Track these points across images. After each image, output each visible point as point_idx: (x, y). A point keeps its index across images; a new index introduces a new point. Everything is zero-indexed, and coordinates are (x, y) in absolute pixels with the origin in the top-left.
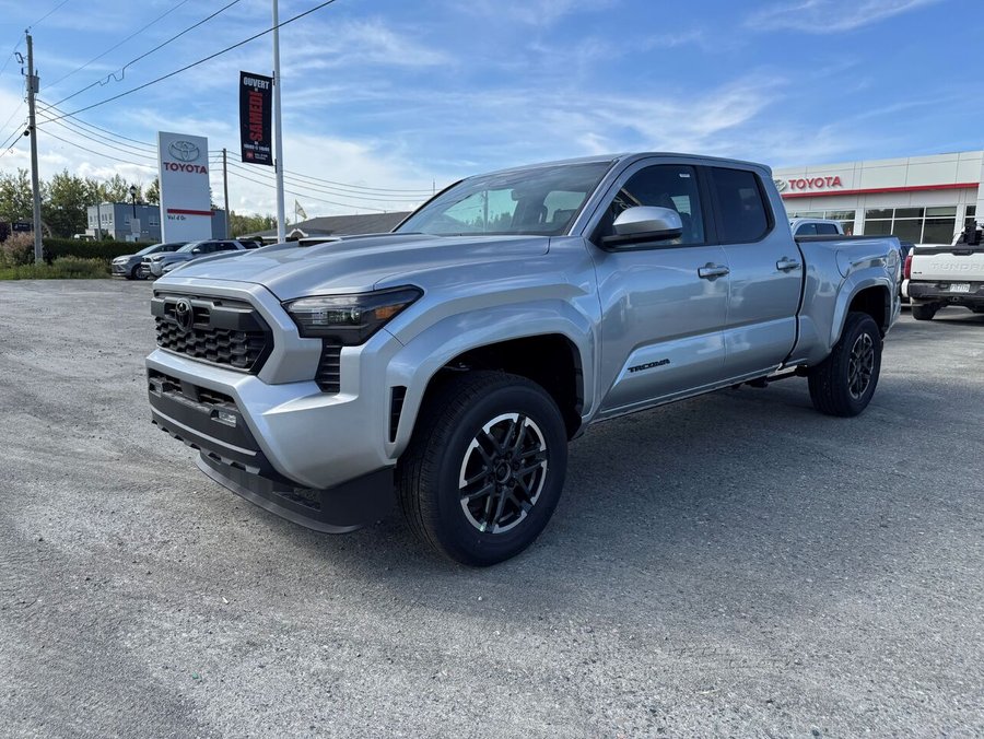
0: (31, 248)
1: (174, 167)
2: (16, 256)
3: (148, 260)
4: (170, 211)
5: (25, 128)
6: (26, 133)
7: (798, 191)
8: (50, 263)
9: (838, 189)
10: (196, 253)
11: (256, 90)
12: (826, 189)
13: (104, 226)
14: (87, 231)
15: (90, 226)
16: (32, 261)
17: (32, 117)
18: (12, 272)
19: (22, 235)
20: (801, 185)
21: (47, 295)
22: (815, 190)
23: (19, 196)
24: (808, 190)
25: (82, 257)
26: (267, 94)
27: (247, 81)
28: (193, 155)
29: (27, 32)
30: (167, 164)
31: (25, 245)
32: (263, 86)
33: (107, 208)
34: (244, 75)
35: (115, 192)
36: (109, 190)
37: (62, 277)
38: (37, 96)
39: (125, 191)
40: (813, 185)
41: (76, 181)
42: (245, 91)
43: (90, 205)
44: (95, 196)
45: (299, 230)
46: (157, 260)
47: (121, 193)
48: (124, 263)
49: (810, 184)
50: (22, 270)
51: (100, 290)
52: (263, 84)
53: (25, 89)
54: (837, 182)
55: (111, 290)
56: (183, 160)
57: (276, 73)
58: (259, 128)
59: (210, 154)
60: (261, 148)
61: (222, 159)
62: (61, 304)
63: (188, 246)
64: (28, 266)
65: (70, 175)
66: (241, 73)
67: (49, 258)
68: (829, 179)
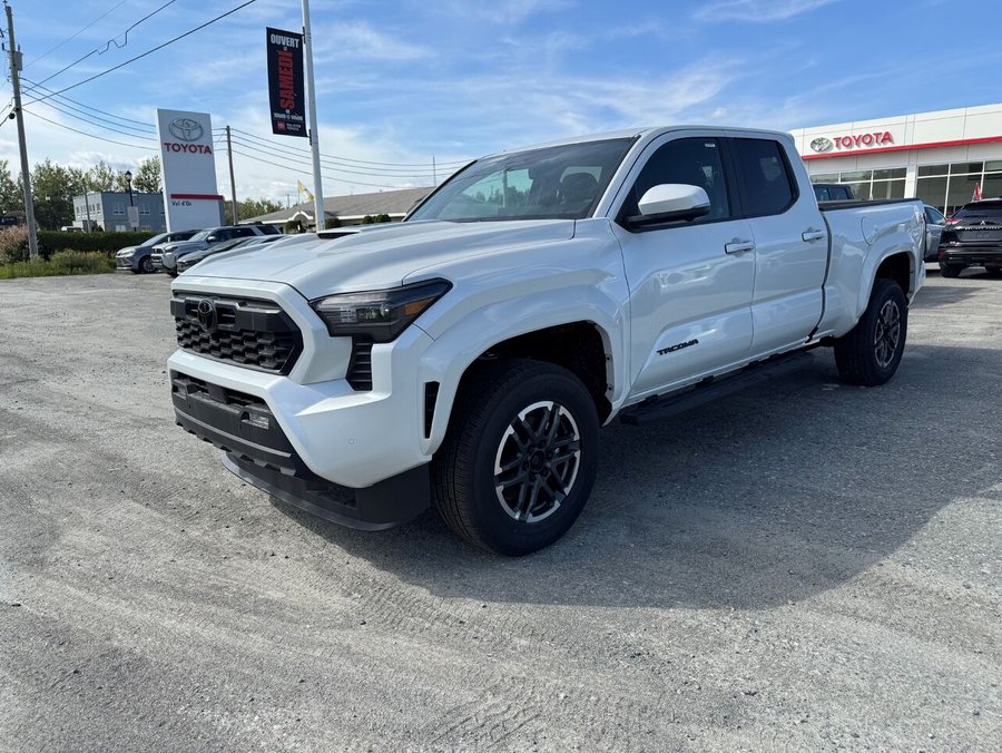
0: (24, 243)
1: (176, 148)
2: (9, 252)
3: (159, 251)
4: (174, 196)
5: (10, 110)
6: (12, 116)
7: (844, 149)
8: (47, 259)
9: (889, 145)
10: (212, 241)
11: (285, 49)
12: (876, 146)
13: (93, 217)
14: (74, 223)
15: (77, 217)
16: (28, 258)
17: (17, 99)
18: (7, 269)
19: (12, 230)
21: (54, 296)
22: (863, 147)
24: (855, 148)
25: (82, 250)
26: (297, 54)
27: (276, 39)
28: (196, 134)
30: (168, 145)
31: (17, 240)
32: (292, 45)
33: (95, 198)
34: (270, 31)
35: (100, 180)
36: (94, 178)
37: (61, 274)
38: (21, 74)
39: (111, 179)
41: (59, 170)
42: (273, 50)
43: (75, 195)
44: (80, 186)
45: (302, 213)
46: (169, 251)
47: (107, 181)
48: (131, 255)
50: (17, 267)
51: (110, 286)
52: (292, 42)
53: (8, 66)
54: (887, 137)
55: (122, 287)
56: (186, 140)
57: (306, 29)
58: (290, 94)
59: (214, 133)
60: (294, 117)
61: (225, 138)
62: (77, 306)
63: (202, 233)
64: (23, 263)
65: (53, 165)
66: (268, 29)
67: (46, 253)
68: (877, 135)
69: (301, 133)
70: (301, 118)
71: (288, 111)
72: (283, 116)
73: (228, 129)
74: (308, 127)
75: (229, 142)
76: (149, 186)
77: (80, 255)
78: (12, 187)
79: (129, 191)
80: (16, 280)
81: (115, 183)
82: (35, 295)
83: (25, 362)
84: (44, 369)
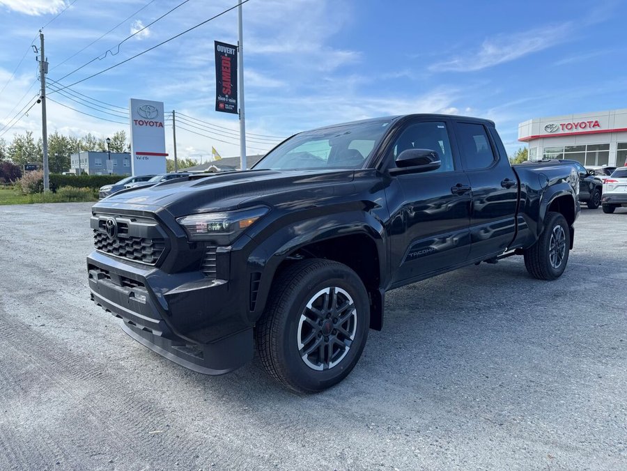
0: (41, 182)
1: (141, 123)
2: (30, 187)
4: (138, 153)
5: (38, 98)
6: (39, 101)
7: (567, 131)
8: (54, 191)
9: (597, 129)
11: (226, 55)
12: (588, 130)
13: (82, 167)
14: (70, 170)
15: (72, 167)
16: (42, 191)
17: (43, 90)
18: (28, 198)
19: (33, 173)
20: (569, 127)
21: (59, 216)
22: (580, 130)
23: (26, 149)
24: (574, 131)
25: (76, 187)
26: (233, 58)
27: (220, 49)
28: (154, 115)
29: (40, 31)
30: (136, 121)
31: (36, 179)
32: (231, 53)
33: (84, 155)
34: (217, 43)
35: (88, 145)
36: (84, 144)
37: (63, 201)
38: (46, 76)
39: (94, 144)
40: (578, 127)
41: (63, 139)
42: (219, 56)
43: (72, 153)
44: (76, 148)
45: (214, 166)
47: (92, 145)
48: (109, 190)
49: (576, 126)
50: (35, 196)
52: (231, 51)
53: (39, 71)
54: (596, 124)
56: (147, 118)
57: (240, 42)
58: (229, 85)
59: (165, 114)
60: (230, 100)
61: (172, 118)
62: (76, 225)
63: (157, 177)
64: (39, 194)
65: (59, 135)
66: (215, 42)
67: (54, 188)
68: (590, 122)
69: (234, 111)
70: (234, 101)
71: (227, 96)
72: (224, 99)
73: (174, 112)
74: (239, 107)
75: (174, 120)
76: (117, 149)
77: (76, 190)
78: (34, 148)
79: (104, 151)
80: (34, 205)
81: (97, 147)
82: (47, 215)
83: (44, 272)
84: (60, 280)
